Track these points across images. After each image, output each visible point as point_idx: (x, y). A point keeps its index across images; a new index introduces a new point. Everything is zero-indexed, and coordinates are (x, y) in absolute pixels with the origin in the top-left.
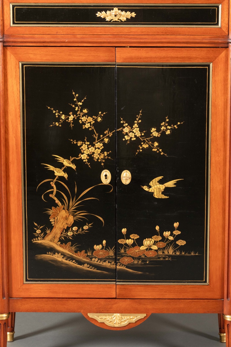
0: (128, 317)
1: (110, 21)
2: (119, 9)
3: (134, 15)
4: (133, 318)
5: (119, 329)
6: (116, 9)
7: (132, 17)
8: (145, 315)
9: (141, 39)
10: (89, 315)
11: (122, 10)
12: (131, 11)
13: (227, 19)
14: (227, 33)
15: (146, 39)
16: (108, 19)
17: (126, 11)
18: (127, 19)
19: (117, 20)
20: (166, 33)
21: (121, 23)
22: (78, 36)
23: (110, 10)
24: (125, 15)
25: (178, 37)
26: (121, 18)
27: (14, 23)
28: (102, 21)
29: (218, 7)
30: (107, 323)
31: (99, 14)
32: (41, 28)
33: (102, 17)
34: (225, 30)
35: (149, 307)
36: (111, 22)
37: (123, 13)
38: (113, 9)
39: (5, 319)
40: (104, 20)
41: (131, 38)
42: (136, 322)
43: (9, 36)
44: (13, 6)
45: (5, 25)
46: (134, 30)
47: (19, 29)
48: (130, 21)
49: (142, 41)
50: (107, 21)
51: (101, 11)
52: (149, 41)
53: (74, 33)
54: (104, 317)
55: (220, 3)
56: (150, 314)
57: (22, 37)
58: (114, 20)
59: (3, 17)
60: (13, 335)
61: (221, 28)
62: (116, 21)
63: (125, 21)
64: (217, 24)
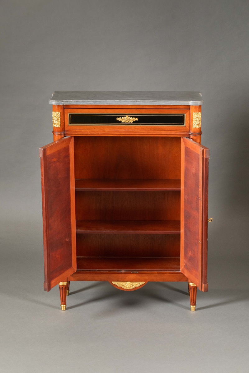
0: (135, 284)
2: (129, 116)
3: (137, 119)
4: (138, 284)
5: (129, 290)
6: (127, 116)
7: (136, 121)
8: (144, 283)
9: (141, 132)
10: (113, 282)
12: (136, 117)
13: (189, 122)
14: (189, 129)
15: (143, 132)
17: (133, 117)
20: (155, 129)
21: (130, 123)
22: (106, 131)
23: (124, 117)
24: (132, 120)
25: (162, 131)
26: (130, 121)
27: (70, 124)
28: (120, 122)
29: (184, 115)
30: (123, 287)
31: (117, 119)
32: (86, 126)
33: (119, 120)
34: (188, 127)
35: (147, 278)
36: (124, 123)
37: (131, 118)
38: (125, 116)
39: (65, 285)
40: (121, 122)
41: (135, 132)
42: (139, 286)
43: (68, 131)
44: (70, 115)
45: (65, 125)
46: (137, 128)
47: (73, 127)
48: (135, 123)
51: (119, 117)
53: (104, 129)
54: (122, 284)
55: (185, 113)
56: (147, 282)
57: (75, 132)
58: (126, 122)
59: (64, 121)
60: (69, 292)
61: (186, 126)
63: (132, 123)
64: (184, 124)
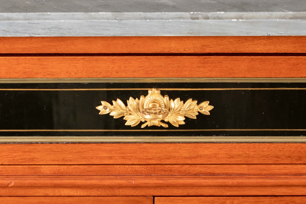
1: (139, 126)
2: (163, 94)
3: (206, 108)
6: (154, 93)
7: (200, 115)
9: (228, 175)
11: (173, 96)
12: (199, 98)
15: (242, 175)
16: (131, 121)
17: (184, 99)
18: (187, 119)
19: (156, 123)
21: (168, 130)
22: (46, 170)
24: (182, 111)
26: (170, 118)
28: (115, 125)
31: (103, 108)
33: (115, 114)
36: (140, 130)
37: (176, 103)
38: (145, 93)
46: (207, 152)
48: (194, 126)
49: (230, 182)
50: (129, 127)
51: (110, 98)
52: (253, 181)
53: (32, 159)
58: (149, 124)
62: (154, 127)
63: (181, 127)
